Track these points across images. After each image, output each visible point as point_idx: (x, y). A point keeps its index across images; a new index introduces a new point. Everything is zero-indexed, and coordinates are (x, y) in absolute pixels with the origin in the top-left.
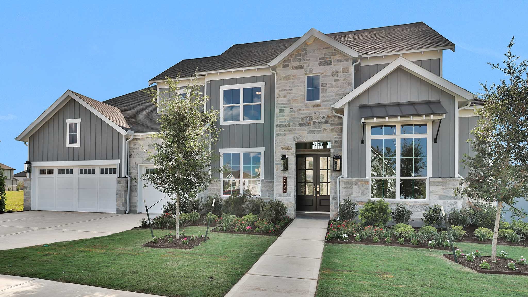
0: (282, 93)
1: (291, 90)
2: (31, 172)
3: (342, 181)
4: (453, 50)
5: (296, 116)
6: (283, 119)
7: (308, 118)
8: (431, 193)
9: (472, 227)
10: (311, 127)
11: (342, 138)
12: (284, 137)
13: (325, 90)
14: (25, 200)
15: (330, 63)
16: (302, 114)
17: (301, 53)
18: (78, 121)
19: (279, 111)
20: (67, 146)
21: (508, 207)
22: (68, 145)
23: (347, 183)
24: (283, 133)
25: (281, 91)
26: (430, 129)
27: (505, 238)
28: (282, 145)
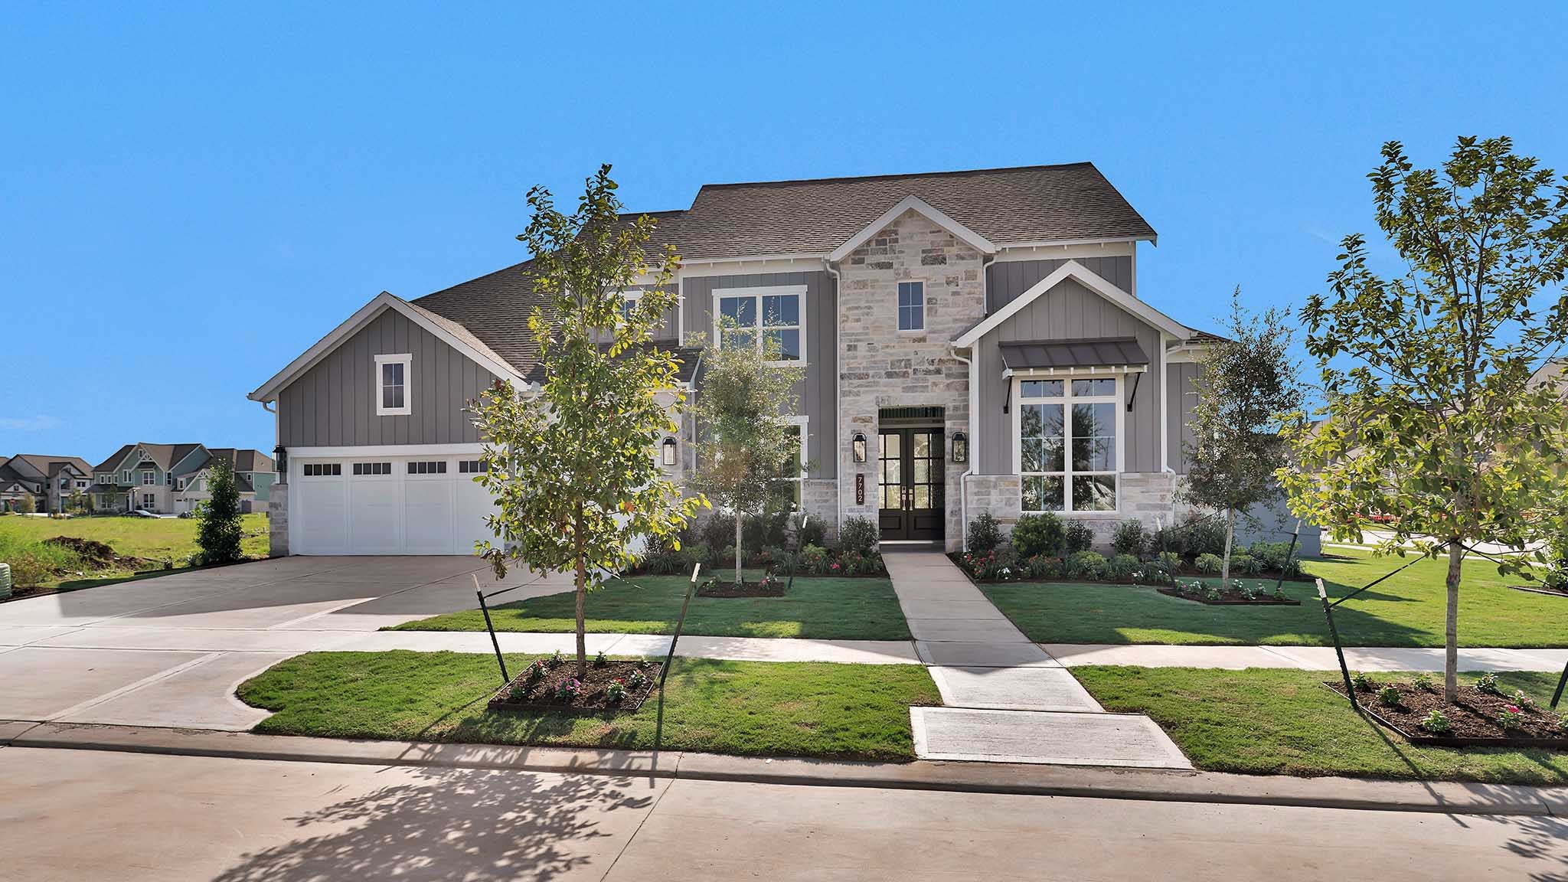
0: (852, 314)
1: (870, 308)
2: (286, 471)
3: (971, 481)
4: (1154, 242)
5: (878, 358)
6: (854, 364)
7: (903, 363)
8: (1124, 499)
9: (1190, 556)
10: (909, 380)
11: (967, 400)
12: (858, 398)
13: (934, 311)
14: (272, 534)
15: (943, 261)
16: (891, 355)
17: (888, 238)
18: (405, 359)
19: (846, 348)
20: (379, 414)
21: (1242, 515)
22: (381, 411)
23: (979, 484)
24: (855, 390)
25: (849, 309)
26: (1120, 386)
27: (1240, 568)
28: (853, 413)
